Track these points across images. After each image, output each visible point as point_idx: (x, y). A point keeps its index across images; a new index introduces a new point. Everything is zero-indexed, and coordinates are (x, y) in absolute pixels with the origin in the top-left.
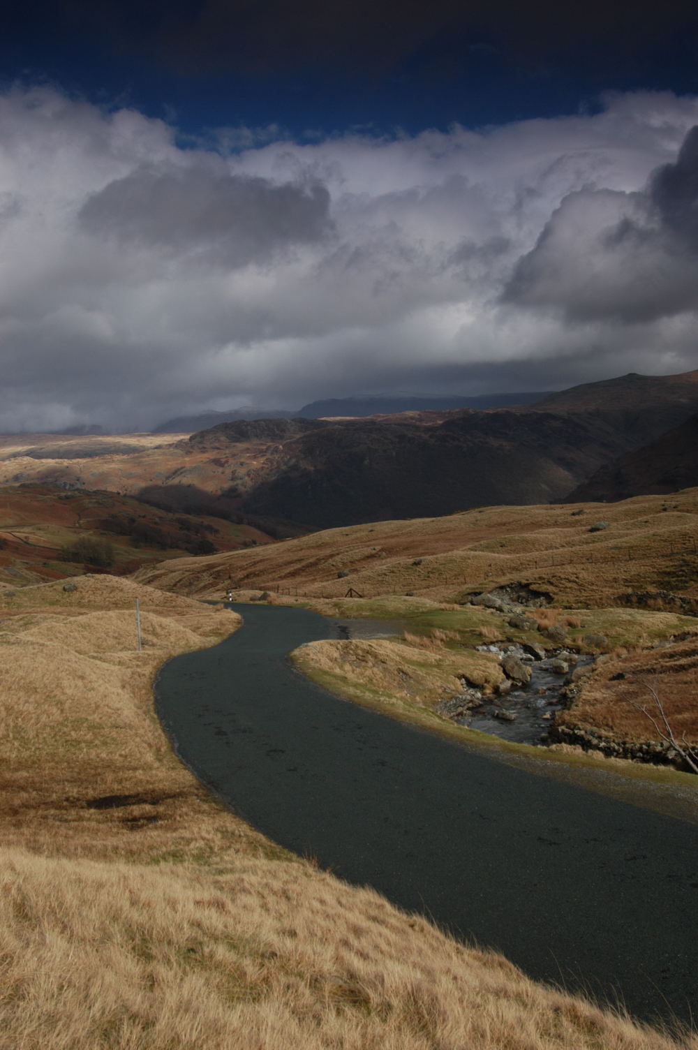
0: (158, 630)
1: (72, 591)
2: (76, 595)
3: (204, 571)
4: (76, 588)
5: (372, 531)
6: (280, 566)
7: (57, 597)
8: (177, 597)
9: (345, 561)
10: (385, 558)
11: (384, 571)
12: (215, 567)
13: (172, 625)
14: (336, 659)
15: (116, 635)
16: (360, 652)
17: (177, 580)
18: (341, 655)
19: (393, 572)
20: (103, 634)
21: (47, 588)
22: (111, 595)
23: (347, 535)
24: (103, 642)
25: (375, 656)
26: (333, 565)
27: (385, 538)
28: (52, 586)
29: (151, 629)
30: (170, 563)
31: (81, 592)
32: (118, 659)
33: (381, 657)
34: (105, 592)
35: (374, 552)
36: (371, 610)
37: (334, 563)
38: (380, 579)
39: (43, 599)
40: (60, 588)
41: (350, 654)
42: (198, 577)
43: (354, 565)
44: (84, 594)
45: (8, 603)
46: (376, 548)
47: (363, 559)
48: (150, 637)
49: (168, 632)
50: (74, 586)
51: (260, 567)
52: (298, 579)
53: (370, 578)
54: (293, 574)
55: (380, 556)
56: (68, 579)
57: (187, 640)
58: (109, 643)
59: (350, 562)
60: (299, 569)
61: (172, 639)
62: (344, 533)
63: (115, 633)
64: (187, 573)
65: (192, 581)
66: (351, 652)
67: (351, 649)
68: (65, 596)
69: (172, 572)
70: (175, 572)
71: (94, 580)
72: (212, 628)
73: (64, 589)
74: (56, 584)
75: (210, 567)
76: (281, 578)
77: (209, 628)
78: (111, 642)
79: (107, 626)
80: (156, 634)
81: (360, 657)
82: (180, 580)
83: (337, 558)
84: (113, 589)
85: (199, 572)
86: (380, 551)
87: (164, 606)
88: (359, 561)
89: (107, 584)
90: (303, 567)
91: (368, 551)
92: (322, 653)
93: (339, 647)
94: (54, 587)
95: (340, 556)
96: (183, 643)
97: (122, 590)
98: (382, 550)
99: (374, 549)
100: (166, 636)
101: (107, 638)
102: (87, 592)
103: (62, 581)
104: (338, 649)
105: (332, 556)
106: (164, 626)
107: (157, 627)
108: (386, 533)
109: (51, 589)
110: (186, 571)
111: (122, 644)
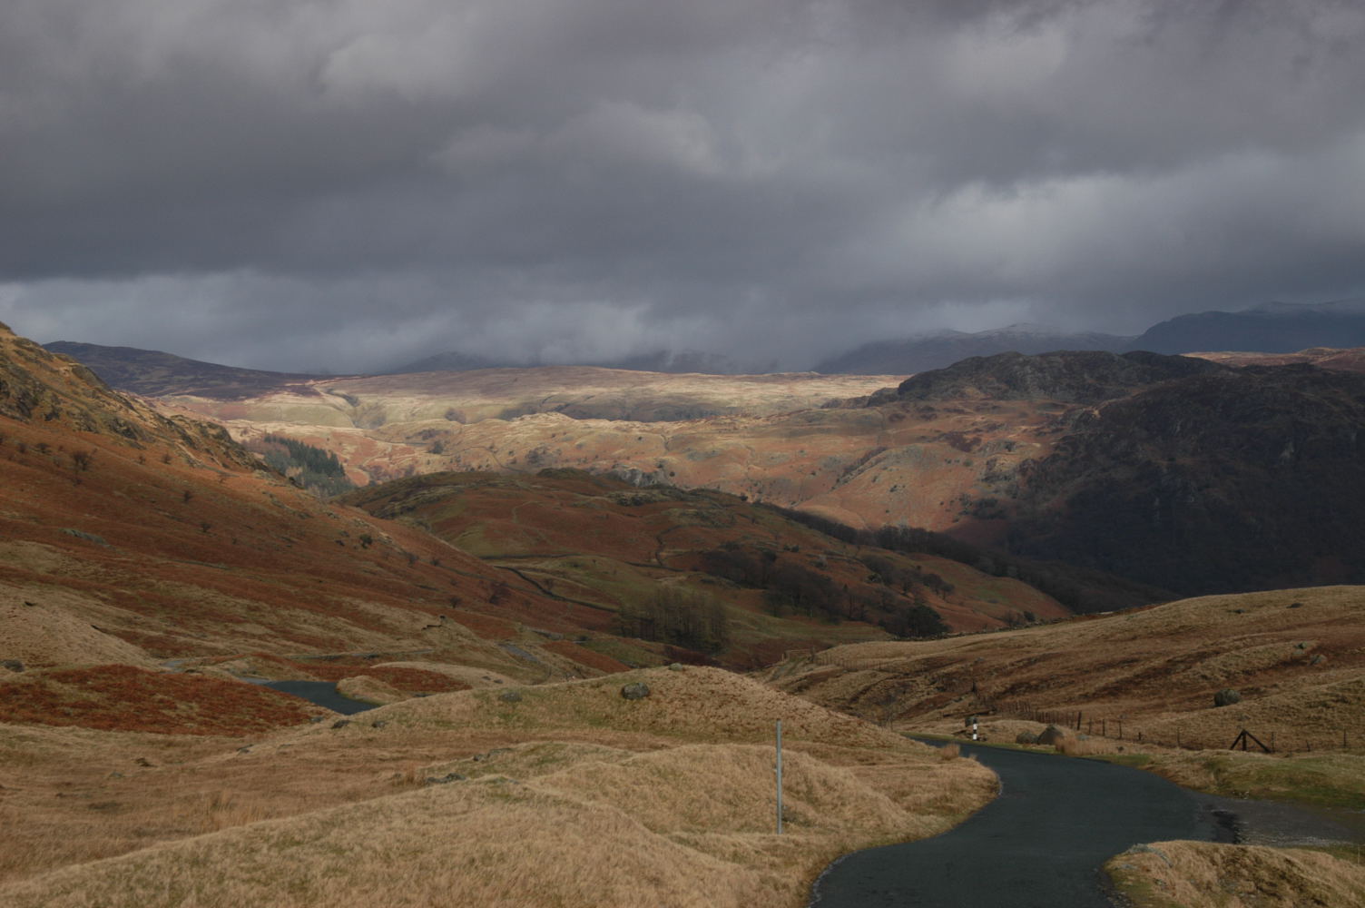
0: (820, 792)
1: (640, 698)
2: (649, 707)
3: (917, 673)
4: (648, 694)
5: (1295, 606)
6: (1084, 672)
7: (608, 709)
8: (860, 725)
9: (1232, 669)
10: (1325, 668)
11: (1322, 698)
12: (943, 666)
13: (849, 782)
14: (1209, 886)
15: (730, 796)
16: (1264, 874)
17: (861, 688)
18: (1221, 878)
19: (1344, 700)
20: (702, 792)
21: (588, 689)
22: (720, 712)
23: (1239, 612)
24: (700, 809)
25: (1300, 887)
26: (1204, 677)
27: (1328, 623)
28: (598, 686)
29: (803, 788)
30: (845, 651)
31: (658, 701)
32: (732, 849)
33: (1314, 891)
34: (708, 704)
35: (1299, 652)
36: (1291, 781)
37: (1207, 673)
38: (1313, 713)
39: (578, 712)
40: (614, 690)
41: (1242, 876)
42: (904, 685)
43: (1251, 678)
44: (664, 704)
45: (505, 716)
46: (1305, 644)
47: (1275, 668)
48: (801, 806)
49: (839, 797)
50: (645, 688)
51: (1040, 671)
52: (1125, 703)
53: (1289, 710)
54: (1114, 691)
55: (1312, 663)
56: (632, 672)
57: (880, 818)
58: (715, 812)
59: (1247, 672)
60: (1128, 681)
61: (848, 813)
62: (1232, 607)
63: (727, 791)
64: (883, 675)
65: (892, 692)
66: (1245, 872)
67: (1245, 866)
68: (624, 708)
69: (849, 670)
70: (856, 671)
71: (684, 678)
72: (932, 795)
73: (624, 694)
74: (607, 682)
75: (931, 665)
76: (1087, 698)
77: (926, 795)
78: (719, 809)
79: (712, 776)
80: (813, 801)
81: (1265, 887)
82: (867, 689)
83: (1215, 662)
84: (725, 699)
85: (907, 674)
86: (1314, 651)
87: (831, 743)
88: (1265, 670)
89: (713, 687)
90: (1138, 676)
91: (1287, 650)
92: (1178, 869)
93: (1217, 857)
94: (603, 688)
95: (1221, 658)
96: (872, 822)
97: (743, 703)
98: (1320, 649)
99: (1301, 647)
100: (836, 806)
101: (712, 802)
102: (671, 701)
103: (619, 675)
104: (1214, 863)
105: (1202, 656)
106: (831, 783)
107: (817, 785)
108: (1329, 613)
109: (597, 691)
110: (881, 670)
111: (742, 816)
